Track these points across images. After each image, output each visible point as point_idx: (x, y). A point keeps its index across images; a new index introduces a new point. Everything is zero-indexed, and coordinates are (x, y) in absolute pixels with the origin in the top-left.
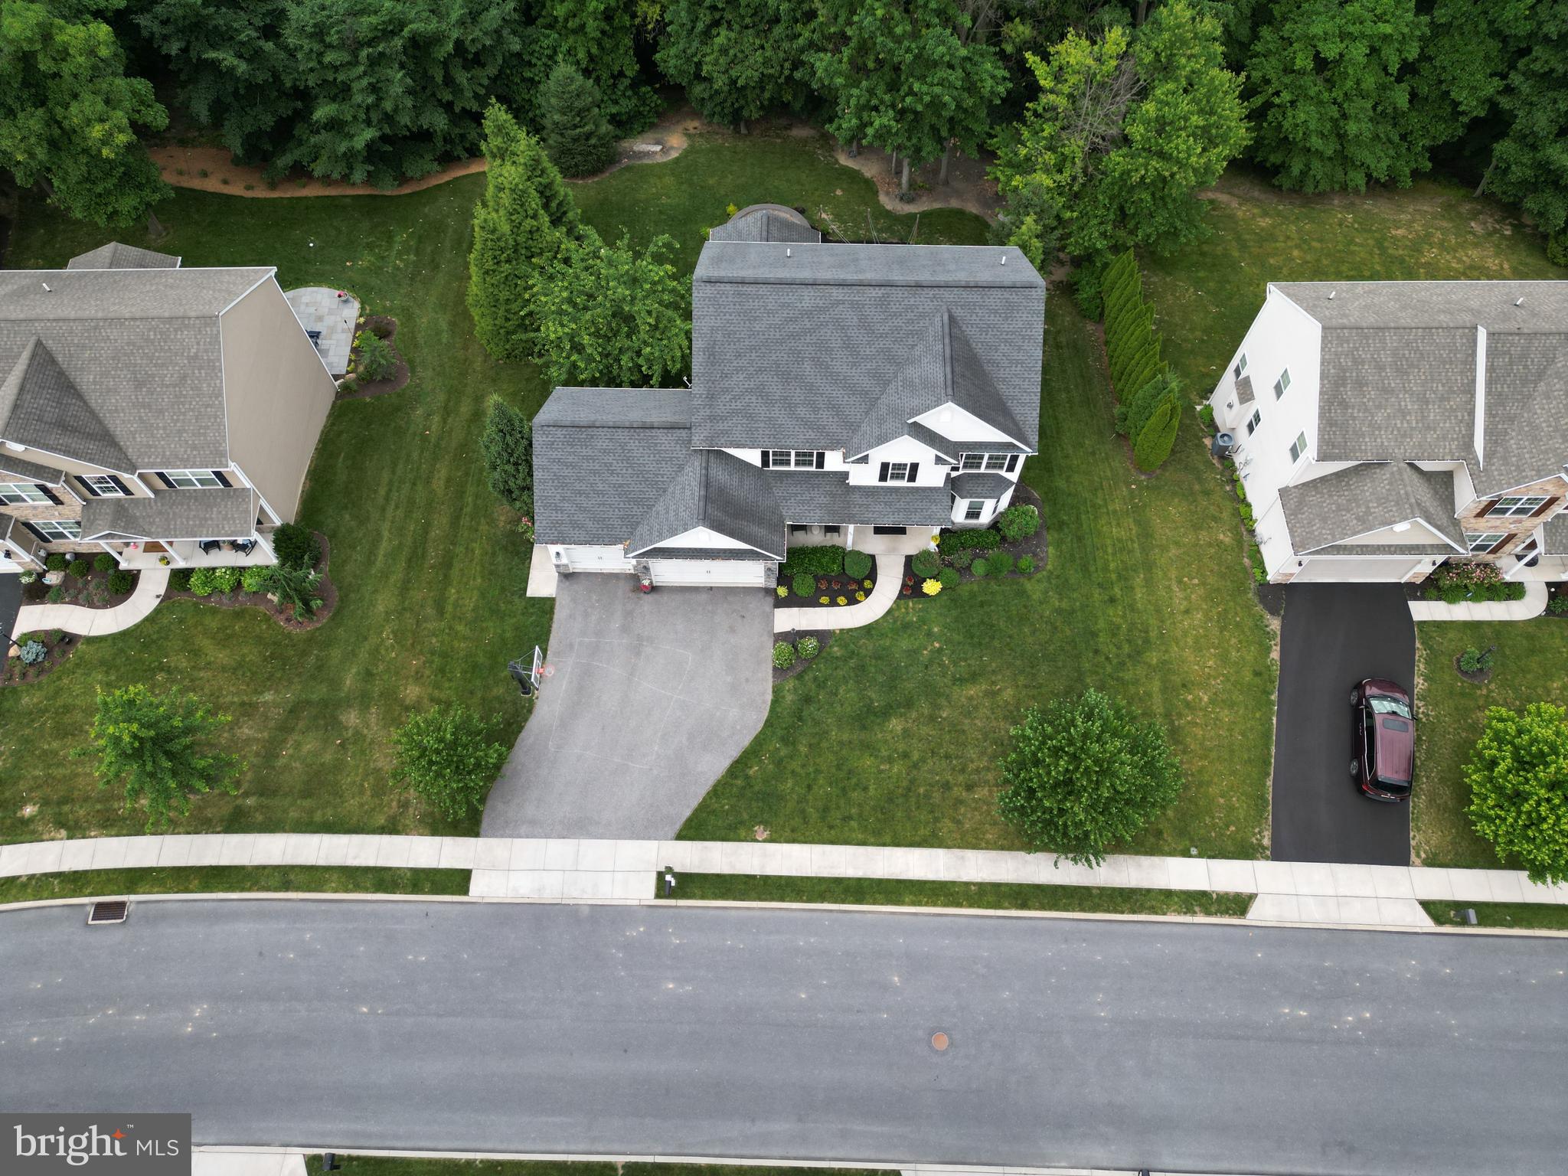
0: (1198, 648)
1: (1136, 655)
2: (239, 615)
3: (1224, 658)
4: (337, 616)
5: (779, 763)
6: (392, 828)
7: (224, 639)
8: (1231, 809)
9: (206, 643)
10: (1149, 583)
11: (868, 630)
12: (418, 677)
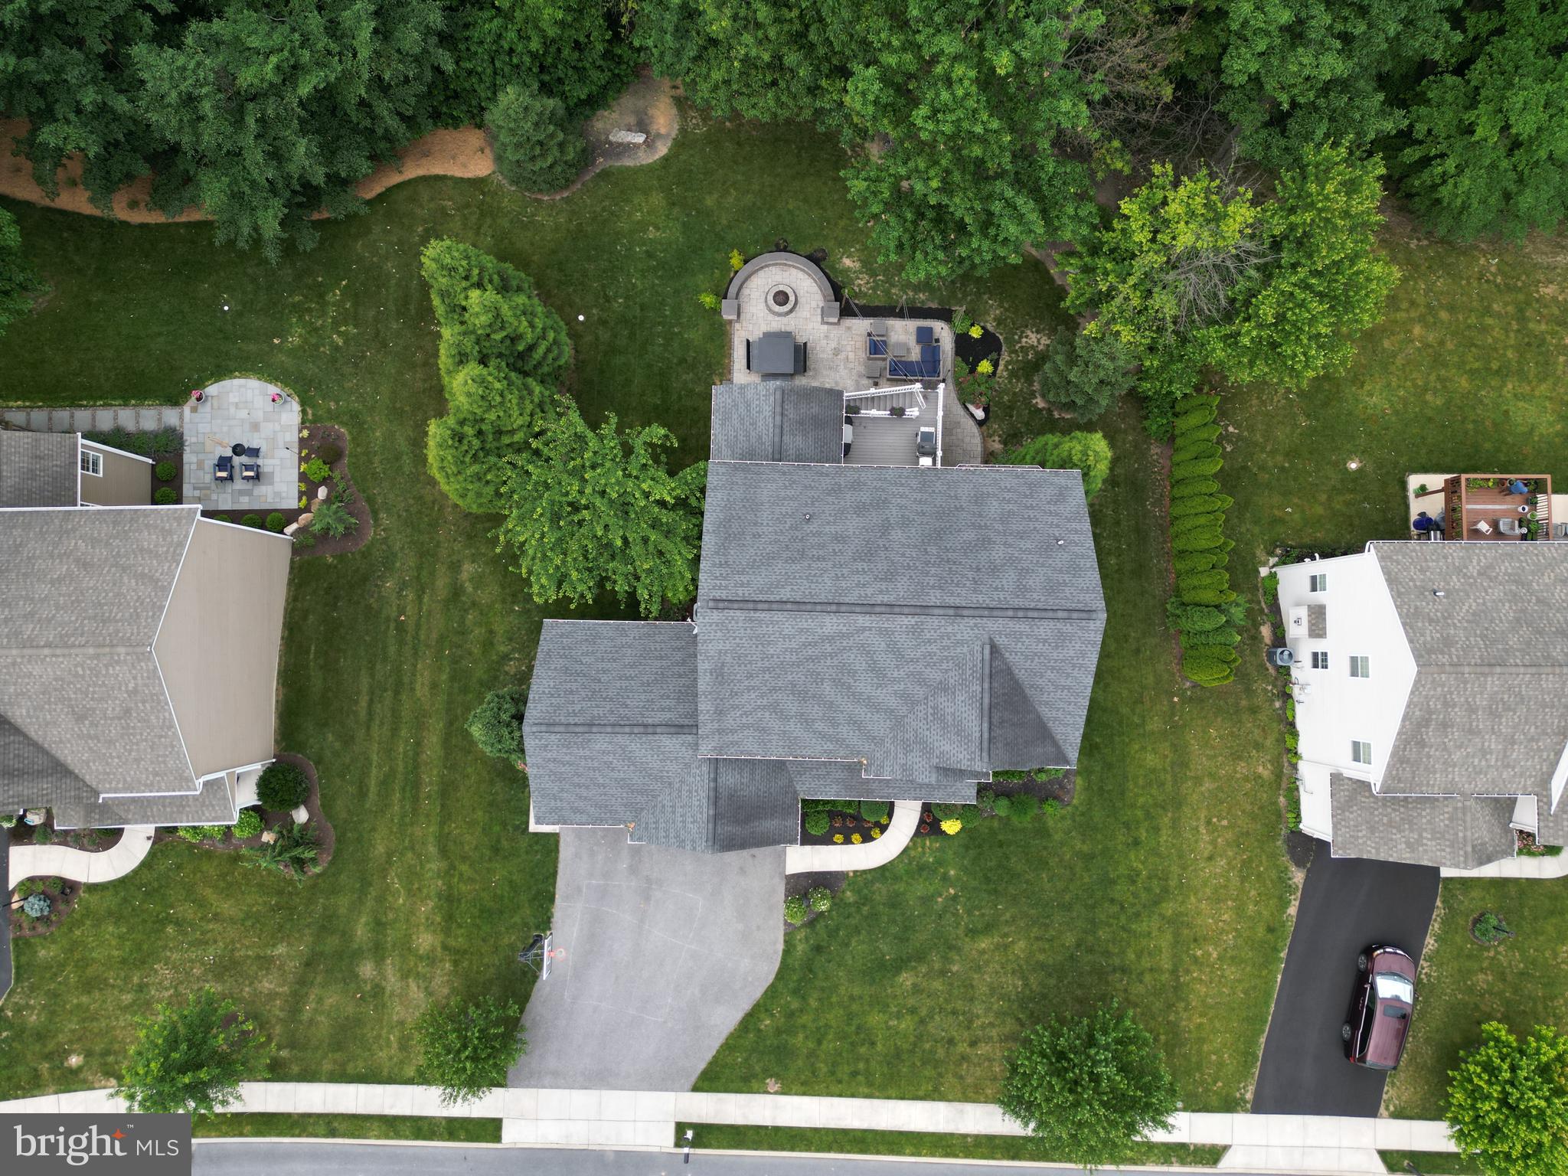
0: (1217, 899)
1: (1152, 905)
3: (1240, 911)
4: (337, 860)
5: (790, 1017)
6: (420, 1080)
7: (226, 887)
8: (1221, 1065)
10: (1175, 824)
11: (884, 871)
12: (429, 924)
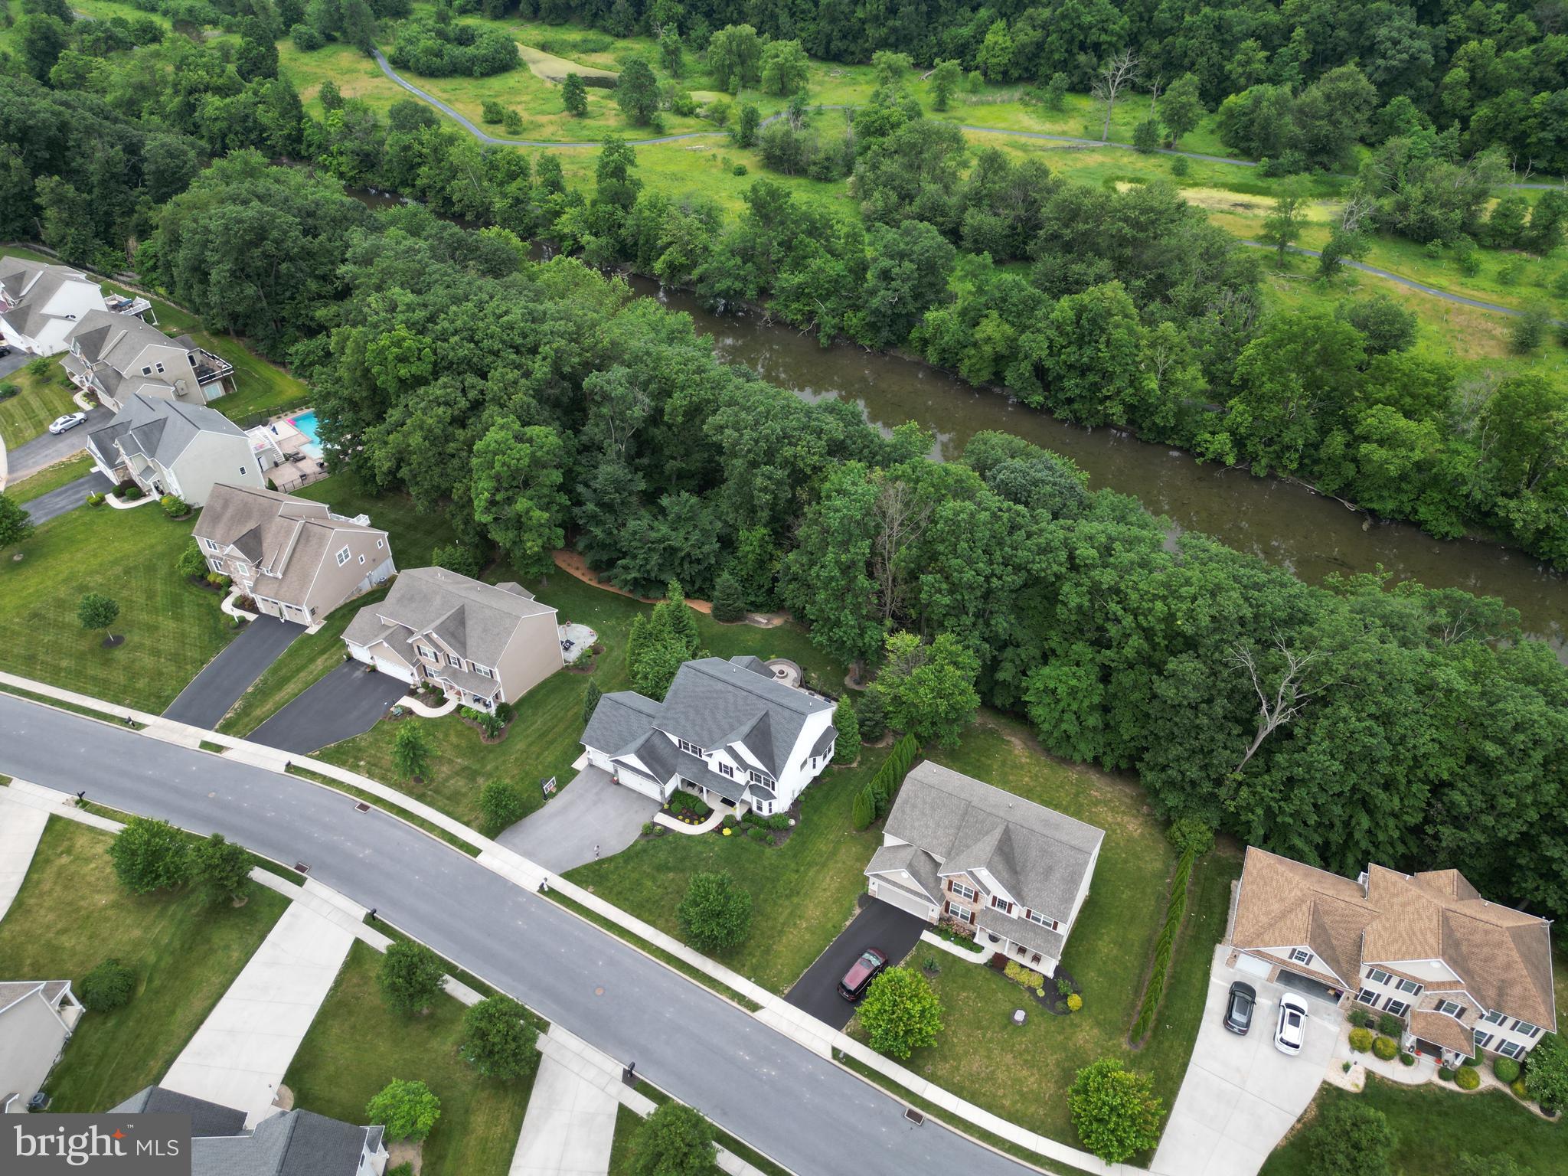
0: (816, 906)
1: (788, 897)
2: (470, 728)
3: (825, 915)
4: (501, 743)
5: (617, 868)
6: (467, 824)
7: (459, 734)
8: (781, 972)
9: (452, 732)
10: (818, 872)
11: (689, 837)
12: (513, 777)
